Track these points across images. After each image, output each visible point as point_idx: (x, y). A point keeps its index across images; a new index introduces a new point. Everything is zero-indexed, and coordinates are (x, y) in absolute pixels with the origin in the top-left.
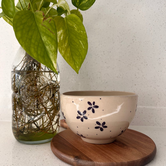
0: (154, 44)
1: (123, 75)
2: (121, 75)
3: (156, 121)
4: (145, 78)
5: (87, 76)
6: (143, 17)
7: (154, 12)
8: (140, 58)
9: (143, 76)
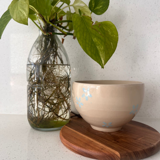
0: (150, 38)
1: (120, 67)
2: (117, 68)
3: (151, 112)
4: (141, 71)
5: (85, 69)
6: (139, 11)
7: (151, 6)
8: (136, 51)
9: (139, 68)
